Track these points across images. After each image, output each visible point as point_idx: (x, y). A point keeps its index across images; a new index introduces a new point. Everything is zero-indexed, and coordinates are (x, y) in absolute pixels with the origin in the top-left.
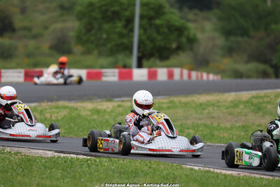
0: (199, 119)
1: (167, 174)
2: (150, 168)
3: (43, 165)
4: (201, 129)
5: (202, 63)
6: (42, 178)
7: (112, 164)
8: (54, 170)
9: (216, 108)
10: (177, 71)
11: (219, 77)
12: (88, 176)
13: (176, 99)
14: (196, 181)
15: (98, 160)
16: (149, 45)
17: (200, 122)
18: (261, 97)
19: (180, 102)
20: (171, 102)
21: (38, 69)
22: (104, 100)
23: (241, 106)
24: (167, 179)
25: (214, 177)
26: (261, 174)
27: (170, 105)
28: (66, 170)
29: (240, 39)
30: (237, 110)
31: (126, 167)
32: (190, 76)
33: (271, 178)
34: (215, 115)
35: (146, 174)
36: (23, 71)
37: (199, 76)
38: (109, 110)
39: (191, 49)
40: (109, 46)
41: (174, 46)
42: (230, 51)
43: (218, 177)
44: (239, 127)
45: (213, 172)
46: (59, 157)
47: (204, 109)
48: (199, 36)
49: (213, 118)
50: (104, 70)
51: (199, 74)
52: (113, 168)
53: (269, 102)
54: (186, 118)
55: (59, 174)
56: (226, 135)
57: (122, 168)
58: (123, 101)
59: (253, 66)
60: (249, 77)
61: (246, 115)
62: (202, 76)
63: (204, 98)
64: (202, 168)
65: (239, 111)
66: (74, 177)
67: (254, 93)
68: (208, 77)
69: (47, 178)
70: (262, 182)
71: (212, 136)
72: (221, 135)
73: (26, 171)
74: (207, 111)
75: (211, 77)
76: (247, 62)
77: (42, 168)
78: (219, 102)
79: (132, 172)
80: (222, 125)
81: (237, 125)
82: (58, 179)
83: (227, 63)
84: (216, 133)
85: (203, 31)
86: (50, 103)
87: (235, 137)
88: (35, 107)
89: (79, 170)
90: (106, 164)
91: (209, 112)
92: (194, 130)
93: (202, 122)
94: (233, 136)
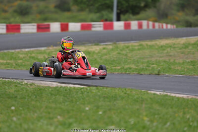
0: (161, 57)
1: (137, 98)
2: (125, 93)
3: (50, 93)
4: (162, 64)
5: (163, 16)
6: (50, 102)
7: (99, 92)
8: (57, 96)
9: (172, 49)
10: (145, 23)
11: (174, 27)
12: (82, 100)
13: (144, 43)
15: (88, 88)
16: (125, 4)
17: (161, 59)
19: (147, 45)
20: (141, 45)
21: (46, 23)
22: (94, 44)
23: (190, 47)
24: (137, 101)
25: (170, 100)
27: (140, 47)
28: (66, 96)
30: (187, 50)
31: (109, 93)
32: (154, 26)
34: (172, 54)
35: (122, 98)
36: (36, 24)
37: (161, 26)
38: (97, 52)
39: (155, 7)
40: (97, 5)
41: (142, 4)
42: (182, 7)
43: (173, 99)
44: (189, 62)
45: (170, 96)
46: (61, 87)
47: (164, 50)
49: (170, 56)
50: (93, 23)
51: (161, 24)
52: (99, 94)
54: (151, 57)
55: (61, 99)
56: (179, 68)
57: (105, 94)
58: (106, 45)
60: (196, 26)
61: (193, 54)
63: (164, 42)
64: (162, 93)
65: (189, 51)
66: (72, 101)
68: (167, 27)
69: (53, 102)
71: (170, 69)
72: (176, 69)
73: (38, 97)
74: (166, 51)
75: (169, 26)
76: (194, 15)
77: (49, 94)
78: (174, 44)
79: (112, 96)
80: (177, 61)
81: (187, 61)
82: (60, 103)
83: (181, 16)
84: (172, 67)
86: (55, 48)
87: (186, 70)
88: (45, 50)
89: (75, 96)
90: (94, 91)
91: (168, 52)
92: (157, 65)
93: (163, 59)
94: (184, 68)
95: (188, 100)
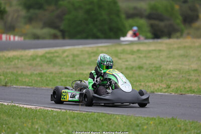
0: (8, 69)
9: (20, 61)
11: (22, 39)
14: (5, 112)
17: (8, 71)
18: (52, 53)
23: (38, 59)
26: (52, 108)
29: (37, 11)
30: (35, 62)
32: (1, 38)
33: (59, 110)
37: (8, 38)
39: (2, 19)
42: (30, 20)
43: (21, 110)
45: (18, 106)
47: (11, 61)
48: (8, 9)
49: (18, 68)
51: (8, 36)
53: (58, 57)
56: (27, 80)
59: (46, 31)
60: (44, 38)
61: (41, 66)
62: (10, 38)
65: (37, 63)
67: (47, 50)
68: (14, 38)
70: (53, 113)
71: (17, 81)
72: (24, 80)
74: (13, 63)
75: (17, 38)
76: (42, 28)
78: (22, 56)
81: (35, 73)
83: (28, 28)
84: (20, 78)
85: (11, 5)
91: (15, 64)
92: (4, 76)
93: (10, 70)
94: (32, 80)
95: (36, 110)
